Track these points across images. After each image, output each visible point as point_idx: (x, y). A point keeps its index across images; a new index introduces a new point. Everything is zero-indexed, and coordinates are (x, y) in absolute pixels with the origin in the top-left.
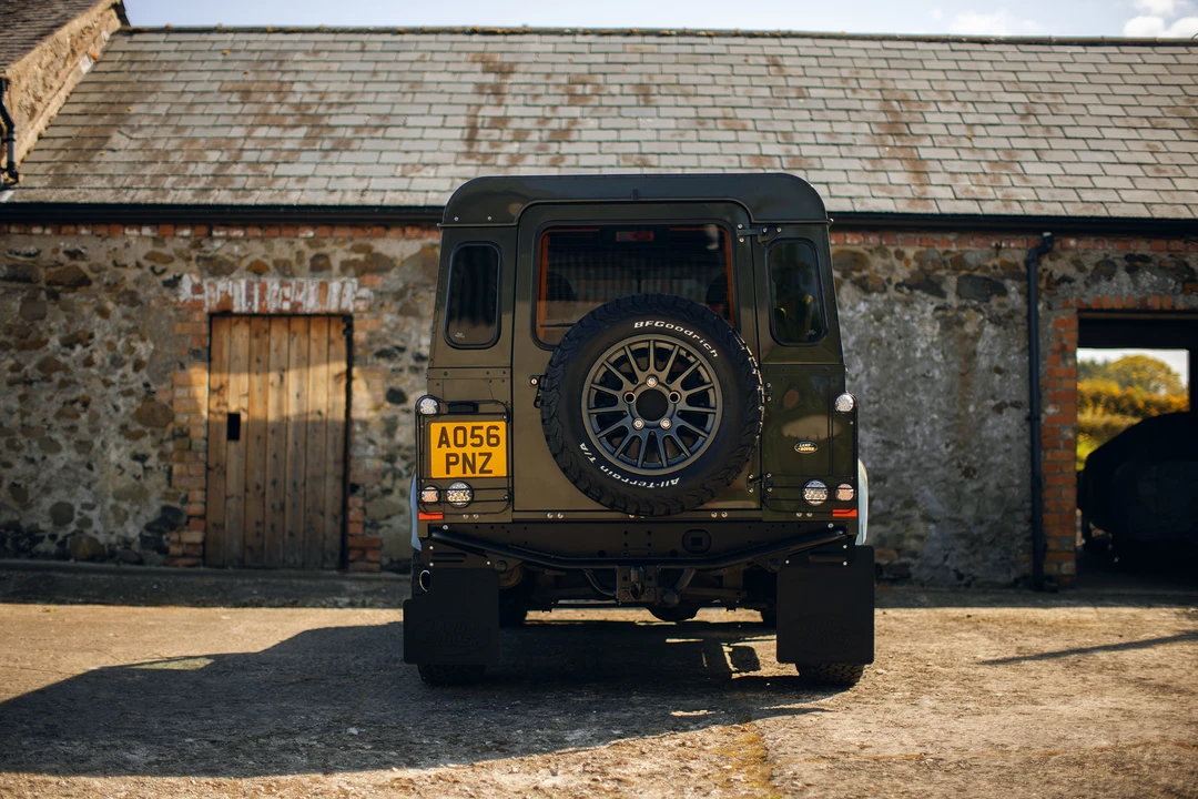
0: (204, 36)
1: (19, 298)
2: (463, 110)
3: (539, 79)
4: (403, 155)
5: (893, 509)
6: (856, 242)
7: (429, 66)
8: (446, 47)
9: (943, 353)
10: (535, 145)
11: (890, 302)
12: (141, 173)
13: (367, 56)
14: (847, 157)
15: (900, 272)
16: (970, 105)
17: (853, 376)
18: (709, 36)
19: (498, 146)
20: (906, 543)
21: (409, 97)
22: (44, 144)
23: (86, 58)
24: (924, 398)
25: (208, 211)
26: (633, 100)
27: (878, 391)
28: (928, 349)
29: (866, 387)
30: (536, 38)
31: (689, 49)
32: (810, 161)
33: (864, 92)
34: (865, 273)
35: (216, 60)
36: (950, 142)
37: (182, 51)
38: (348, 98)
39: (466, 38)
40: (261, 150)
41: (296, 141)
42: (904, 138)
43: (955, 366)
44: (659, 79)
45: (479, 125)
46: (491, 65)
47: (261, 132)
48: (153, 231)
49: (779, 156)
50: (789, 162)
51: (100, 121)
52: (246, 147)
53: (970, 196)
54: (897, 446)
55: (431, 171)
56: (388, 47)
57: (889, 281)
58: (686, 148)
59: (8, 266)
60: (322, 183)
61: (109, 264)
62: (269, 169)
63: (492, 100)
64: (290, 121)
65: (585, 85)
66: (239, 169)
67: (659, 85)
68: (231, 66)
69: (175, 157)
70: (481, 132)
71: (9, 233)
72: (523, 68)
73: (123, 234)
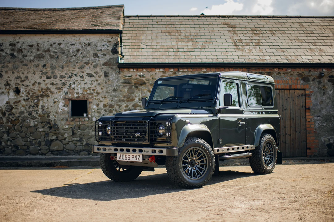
0: (148, 18)
1: (127, 88)
2: (229, 37)
3: (243, 29)
4: (221, 49)
7: (213, 26)
8: (215, 21)
10: (253, 47)
12: (155, 55)
13: (195, 23)
18: (280, 17)
19: (244, 47)
21: (213, 34)
25: (179, 64)
26: (270, 35)
30: (236, 18)
31: (277, 21)
32: (324, 50)
35: (156, 25)
37: (145, 22)
38: (197, 34)
39: (218, 18)
40: (183, 48)
41: (191, 46)
46: (229, 25)
47: (180, 44)
48: (163, 70)
49: (316, 49)
50: (319, 51)
51: (135, 41)
52: (178, 47)
55: (231, 54)
56: (199, 21)
59: (124, 80)
60: (205, 57)
61: (151, 78)
62: (189, 53)
63: (235, 35)
64: (185, 40)
65: (256, 31)
66: (181, 53)
67: (275, 31)
68: (161, 26)
69: (161, 50)
70: (237, 43)
71: (124, 71)
72: (238, 26)
73: (155, 71)
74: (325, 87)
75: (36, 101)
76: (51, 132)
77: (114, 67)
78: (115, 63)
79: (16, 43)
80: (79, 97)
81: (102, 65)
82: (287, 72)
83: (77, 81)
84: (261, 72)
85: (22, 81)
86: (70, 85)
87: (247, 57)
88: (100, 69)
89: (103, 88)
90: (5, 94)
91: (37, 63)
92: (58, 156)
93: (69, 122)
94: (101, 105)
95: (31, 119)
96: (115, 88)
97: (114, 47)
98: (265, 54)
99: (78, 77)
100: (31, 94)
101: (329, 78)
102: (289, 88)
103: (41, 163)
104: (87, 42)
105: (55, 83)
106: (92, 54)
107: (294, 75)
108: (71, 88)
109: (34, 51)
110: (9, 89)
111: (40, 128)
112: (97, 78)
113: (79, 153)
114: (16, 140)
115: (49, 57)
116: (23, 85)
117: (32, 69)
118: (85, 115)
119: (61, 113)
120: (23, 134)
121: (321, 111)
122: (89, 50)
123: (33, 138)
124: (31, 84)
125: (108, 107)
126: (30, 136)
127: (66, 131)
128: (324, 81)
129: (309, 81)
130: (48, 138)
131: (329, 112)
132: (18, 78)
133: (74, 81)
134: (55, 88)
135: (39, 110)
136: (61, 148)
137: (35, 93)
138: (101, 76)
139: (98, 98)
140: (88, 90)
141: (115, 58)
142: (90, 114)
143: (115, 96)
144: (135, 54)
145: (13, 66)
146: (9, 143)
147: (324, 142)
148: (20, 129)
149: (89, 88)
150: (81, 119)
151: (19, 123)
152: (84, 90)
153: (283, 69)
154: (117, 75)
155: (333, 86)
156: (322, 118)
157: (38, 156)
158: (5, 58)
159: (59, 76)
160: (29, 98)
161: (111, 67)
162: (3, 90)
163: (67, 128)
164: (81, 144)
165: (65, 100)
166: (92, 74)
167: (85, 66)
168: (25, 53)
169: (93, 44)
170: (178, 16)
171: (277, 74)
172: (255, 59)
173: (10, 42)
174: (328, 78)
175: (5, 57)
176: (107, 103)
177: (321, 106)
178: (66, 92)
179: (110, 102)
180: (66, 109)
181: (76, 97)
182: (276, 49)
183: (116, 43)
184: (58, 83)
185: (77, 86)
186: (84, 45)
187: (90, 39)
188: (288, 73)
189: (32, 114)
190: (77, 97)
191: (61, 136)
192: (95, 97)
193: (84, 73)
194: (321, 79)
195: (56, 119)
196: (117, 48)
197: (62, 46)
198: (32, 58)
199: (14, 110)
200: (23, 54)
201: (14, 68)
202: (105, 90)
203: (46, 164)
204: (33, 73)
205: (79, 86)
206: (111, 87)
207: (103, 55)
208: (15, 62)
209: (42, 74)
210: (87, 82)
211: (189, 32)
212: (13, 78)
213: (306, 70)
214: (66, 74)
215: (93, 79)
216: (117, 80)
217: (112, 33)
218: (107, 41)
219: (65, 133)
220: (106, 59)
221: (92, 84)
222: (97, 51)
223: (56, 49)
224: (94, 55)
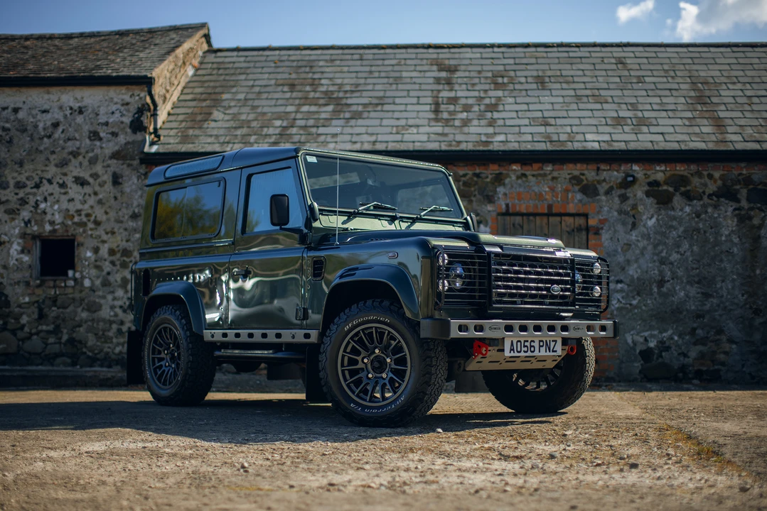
2: (429, 93)
3: (473, 74)
4: (395, 120)
5: (709, 336)
6: (682, 169)
7: (404, 68)
8: (414, 56)
9: (739, 237)
10: (477, 113)
11: (704, 206)
12: (235, 133)
13: (365, 63)
14: (673, 118)
15: (710, 187)
16: (748, 85)
17: (683, 252)
18: (578, 47)
19: (454, 115)
20: (717, 356)
21: (394, 87)
22: (172, 118)
23: (190, 67)
24: (728, 266)
26: (534, 86)
27: (699, 261)
28: (730, 235)
29: (691, 259)
30: (469, 50)
31: (566, 55)
32: (650, 120)
33: (679, 78)
34: (688, 188)
35: (271, 67)
36: (737, 107)
37: (249, 62)
38: (356, 87)
39: (425, 51)
40: (307, 119)
41: (328, 114)
42: (708, 105)
43: (747, 245)
44: (549, 73)
45: (440, 102)
46: (443, 66)
47: (305, 108)
49: (630, 118)
50: (637, 122)
51: (204, 104)
52: (297, 117)
53: (753, 139)
54: (711, 296)
55: (415, 130)
56: (376, 57)
57: (704, 193)
58: (571, 114)
60: (348, 138)
62: (314, 130)
63: (446, 87)
64: (322, 101)
65: (503, 77)
66: (295, 131)
67: (550, 76)
68: (280, 70)
69: (254, 124)
70: (442, 106)
72: (463, 68)
74: (637, 209)
77: (134, 163)
78: (136, 152)
80: (54, 231)
81: (107, 158)
82: (542, 172)
84: (480, 173)
86: (37, 205)
87: (451, 137)
88: (104, 167)
89: (108, 210)
92: (7, 367)
93: (32, 288)
94: (104, 251)
96: (136, 211)
97: (136, 115)
98: (500, 130)
99: (55, 186)
101: (648, 188)
102: (546, 211)
104: (76, 105)
105: (3, 199)
106: (86, 133)
107: (559, 179)
112: (97, 188)
113: (52, 360)
118: (70, 273)
119: (15, 268)
121: (627, 268)
122: (80, 122)
125: (118, 255)
127: (25, 310)
128: (635, 196)
129: (598, 195)
131: (647, 272)
133: (46, 194)
134: (3, 210)
136: (14, 349)
138: (105, 182)
139: (98, 233)
140: (75, 214)
141: (138, 141)
142: (78, 271)
143: (135, 230)
144: (190, 132)
147: (631, 345)
149: (79, 212)
150: (58, 282)
152: (67, 215)
153: (534, 165)
154: (140, 181)
155: (656, 206)
156: (628, 285)
159: (12, 183)
161: (128, 162)
163: (28, 303)
164: (57, 341)
165: (24, 238)
166: (86, 178)
167: (70, 159)
169: (90, 110)
170: (332, 48)
171: (518, 178)
172: (466, 142)
174: (646, 188)
176: (116, 245)
177: (625, 256)
178: (26, 219)
179: (124, 243)
180: (26, 258)
181: (48, 231)
182: (532, 119)
183: (140, 106)
184: (10, 198)
185: (52, 206)
186: (70, 111)
187: (82, 98)
188: (545, 175)
190: (50, 232)
191: (13, 321)
192: (90, 232)
193: (68, 177)
194: (629, 190)
195: (5, 281)
196: (142, 119)
197: (21, 115)
202: (112, 214)
205: (56, 207)
206: (127, 208)
207: (110, 136)
210: (73, 197)
211: (340, 83)
213: (589, 167)
214: (27, 178)
215: (87, 189)
216: (139, 193)
217: (132, 84)
218: (121, 103)
219: (22, 314)
220: (117, 144)
221: (85, 202)
222: (98, 124)
223: (7, 122)
224: (92, 135)
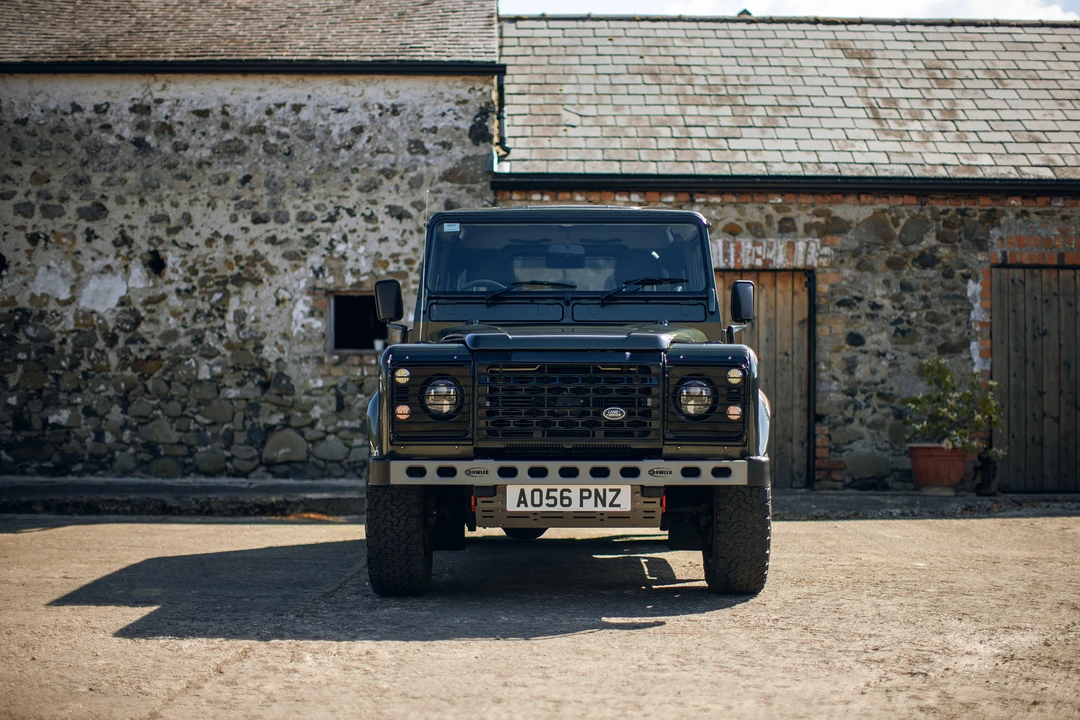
0: (580, 24)
2: (853, 92)
3: (898, 64)
4: (828, 131)
7: (797, 53)
8: (801, 35)
10: (934, 123)
12: (613, 146)
13: (738, 43)
18: (1018, 26)
19: (904, 124)
21: (799, 81)
25: (693, 180)
26: (990, 84)
30: (871, 27)
31: (1007, 38)
35: (608, 46)
37: (570, 37)
38: (747, 80)
39: (813, 27)
40: (704, 127)
41: (728, 118)
44: (1000, 65)
45: (876, 106)
46: (850, 51)
47: (693, 111)
48: (641, 197)
51: (541, 100)
52: (688, 123)
55: (864, 147)
56: (750, 34)
60: (777, 156)
62: (723, 143)
63: (871, 83)
64: (708, 100)
65: (941, 70)
66: (696, 144)
67: (1004, 70)
68: (624, 51)
69: (632, 132)
70: (880, 110)
71: (511, 199)
72: (878, 54)
73: (614, 200)
75: (217, 296)
76: (266, 401)
77: (478, 187)
78: (479, 172)
79: (153, 105)
81: (436, 179)
82: (1049, 209)
83: (354, 231)
84: (966, 209)
85: (172, 231)
86: (332, 246)
87: (917, 159)
88: (432, 192)
90: (115, 275)
91: (221, 171)
92: (291, 481)
93: (327, 367)
95: (201, 355)
97: (479, 119)
98: (977, 148)
99: (359, 218)
100: (201, 274)
102: (1056, 263)
103: (241, 503)
104: (388, 103)
105: (281, 237)
106: (403, 143)
107: (1073, 219)
108: (336, 256)
109: (212, 129)
110: (129, 258)
111: (230, 387)
112: (422, 223)
113: (359, 471)
114: (150, 426)
115: (261, 151)
116: (175, 243)
117: (206, 191)
118: (378, 344)
119: (302, 338)
120: (174, 407)
122: (395, 128)
123: (207, 421)
124: (200, 241)
126: (195, 414)
127: (317, 399)
130: (255, 420)
132: (157, 219)
133: (346, 230)
134: (280, 253)
135: (228, 326)
136: (301, 455)
137: (215, 271)
140: (390, 260)
141: (483, 156)
144: (545, 143)
145: (142, 179)
146: (127, 435)
148: (164, 388)
149: (395, 257)
150: (366, 358)
151: (161, 370)
152: (378, 260)
153: (1039, 199)
157: (224, 481)
158: (115, 154)
159: (293, 214)
160: (194, 288)
161: (468, 185)
162: (110, 261)
163: (322, 388)
165: (314, 294)
166: (405, 208)
167: (381, 181)
168: (181, 136)
169: (409, 110)
170: (680, 19)
171: (1018, 216)
172: (944, 165)
173: (133, 99)
175: (115, 149)
178: (317, 267)
180: (317, 324)
181: (349, 284)
182: (1013, 134)
183: (483, 105)
184: (291, 236)
185: (355, 249)
186: (380, 111)
187: (397, 92)
188: (1052, 213)
189: (205, 341)
190: (353, 285)
191: (299, 414)
192: (412, 287)
193: (378, 207)
195: (285, 357)
196: (486, 124)
197: (304, 115)
198: (206, 153)
199: (143, 328)
200: (174, 140)
201: (146, 186)
203: (257, 506)
204: (209, 205)
205: (361, 249)
207: (440, 148)
208: (149, 166)
209: (239, 206)
210: (386, 235)
211: (720, 72)
212: (140, 219)
214: (317, 208)
215: (408, 224)
217: (472, 73)
218: (456, 100)
219: (312, 405)
220: (451, 159)
221: (405, 242)
222: (422, 131)
223: (285, 124)
224: (412, 146)
